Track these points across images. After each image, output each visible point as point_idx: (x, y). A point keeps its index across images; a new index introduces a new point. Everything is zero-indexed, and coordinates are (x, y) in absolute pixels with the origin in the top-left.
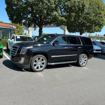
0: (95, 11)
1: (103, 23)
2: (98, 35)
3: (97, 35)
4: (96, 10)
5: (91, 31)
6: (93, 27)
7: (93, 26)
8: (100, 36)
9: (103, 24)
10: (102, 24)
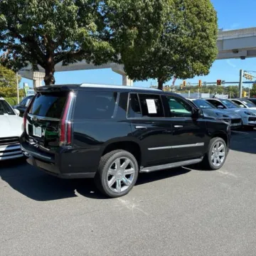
0: (191, 23)
1: (212, 53)
2: (205, 83)
3: (202, 82)
4: (192, 21)
5: (185, 73)
6: (188, 64)
7: (189, 62)
8: (207, 85)
9: (213, 56)
10: (209, 56)
